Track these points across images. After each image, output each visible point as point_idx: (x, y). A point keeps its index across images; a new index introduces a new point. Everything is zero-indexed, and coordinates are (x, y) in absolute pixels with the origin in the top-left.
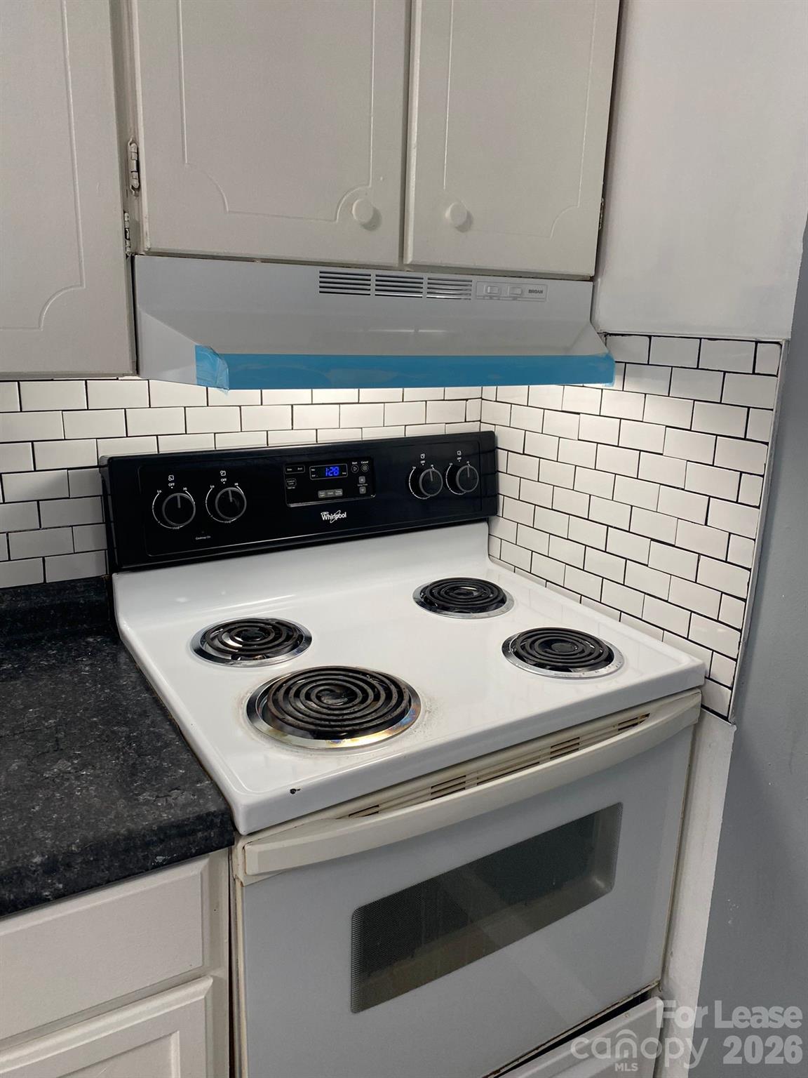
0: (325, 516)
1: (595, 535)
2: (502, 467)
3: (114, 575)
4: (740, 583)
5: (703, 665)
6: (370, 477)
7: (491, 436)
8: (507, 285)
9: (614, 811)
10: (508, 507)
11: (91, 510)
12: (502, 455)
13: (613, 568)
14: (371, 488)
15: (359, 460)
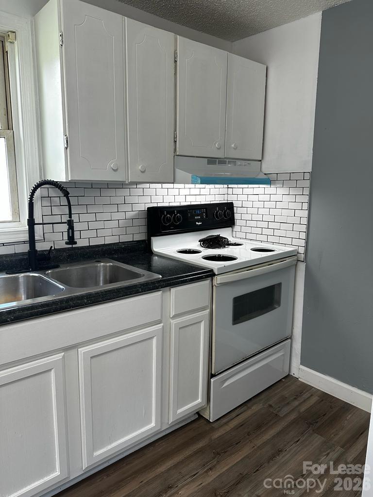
0: (197, 223)
1: (265, 225)
2: (235, 212)
3: (152, 238)
4: (304, 228)
5: (296, 250)
6: (206, 213)
7: (232, 203)
8: (243, 162)
9: (280, 285)
10: (238, 222)
11: (143, 222)
12: (235, 208)
13: (270, 232)
14: (207, 217)
15: (203, 209)
